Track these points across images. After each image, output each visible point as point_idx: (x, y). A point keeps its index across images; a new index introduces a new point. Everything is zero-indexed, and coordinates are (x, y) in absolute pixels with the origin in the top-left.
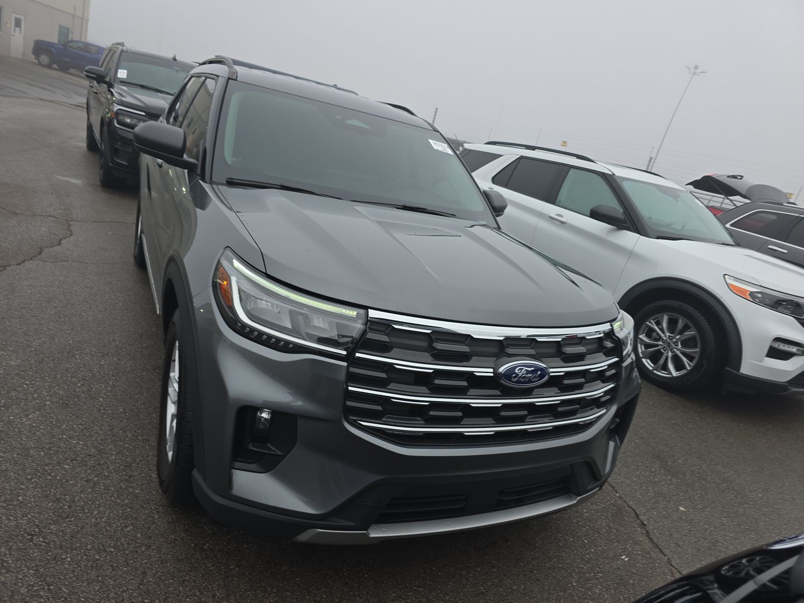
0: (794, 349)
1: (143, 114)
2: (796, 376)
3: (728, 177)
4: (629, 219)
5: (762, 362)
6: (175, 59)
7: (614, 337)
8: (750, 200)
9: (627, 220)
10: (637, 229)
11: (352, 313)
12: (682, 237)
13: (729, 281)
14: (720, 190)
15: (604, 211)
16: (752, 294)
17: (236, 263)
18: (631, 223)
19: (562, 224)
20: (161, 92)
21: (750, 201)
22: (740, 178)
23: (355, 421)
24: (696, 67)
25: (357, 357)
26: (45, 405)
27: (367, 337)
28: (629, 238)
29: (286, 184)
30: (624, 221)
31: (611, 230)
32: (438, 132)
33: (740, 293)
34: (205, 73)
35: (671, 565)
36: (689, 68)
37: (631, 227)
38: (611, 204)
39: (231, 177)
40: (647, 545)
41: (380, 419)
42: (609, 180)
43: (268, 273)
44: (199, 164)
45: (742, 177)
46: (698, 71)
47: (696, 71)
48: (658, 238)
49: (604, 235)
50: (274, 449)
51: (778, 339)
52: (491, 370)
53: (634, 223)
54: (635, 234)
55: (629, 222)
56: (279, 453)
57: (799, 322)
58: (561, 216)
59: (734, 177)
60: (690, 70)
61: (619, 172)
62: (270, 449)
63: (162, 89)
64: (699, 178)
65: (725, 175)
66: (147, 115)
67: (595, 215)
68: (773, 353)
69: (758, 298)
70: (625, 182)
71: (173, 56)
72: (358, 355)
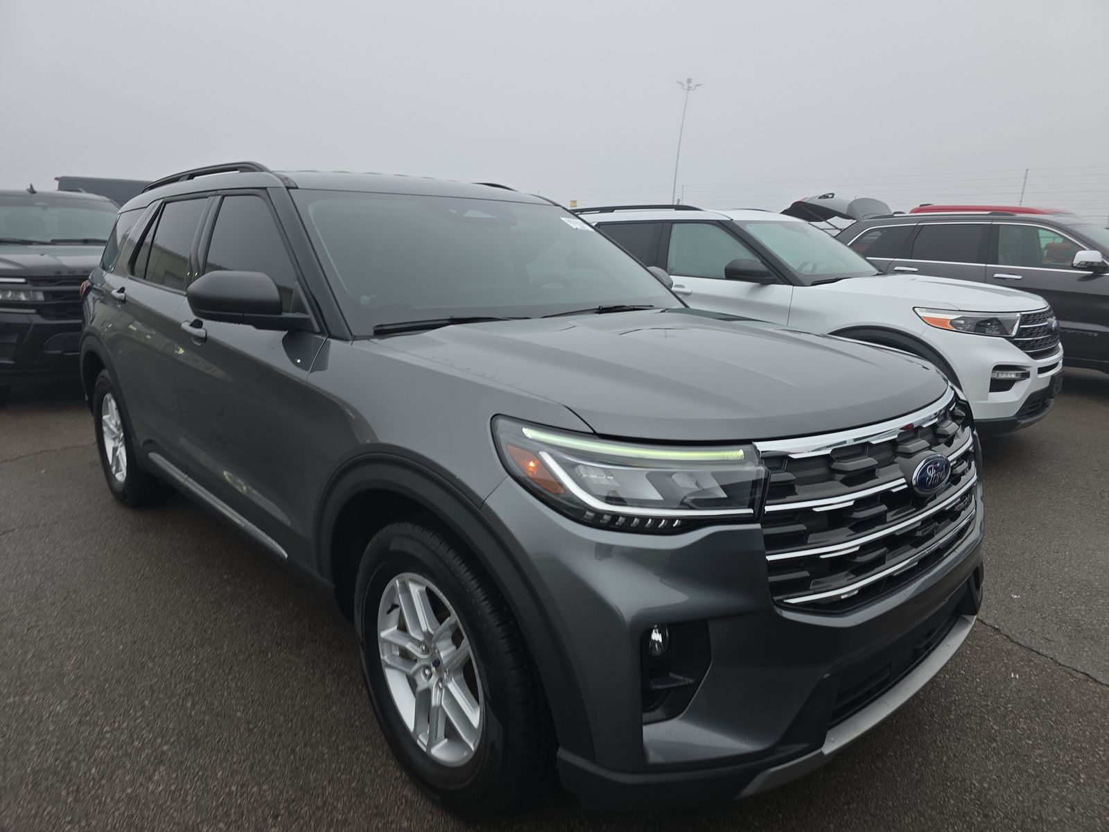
0: (1012, 375)
1: (22, 280)
2: (1023, 405)
3: (819, 198)
4: (771, 270)
5: (987, 400)
6: (32, 191)
7: (960, 402)
8: (854, 219)
9: (771, 272)
10: (785, 277)
11: (738, 453)
12: (839, 277)
13: (922, 314)
14: (818, 217)
15: (742, 267)
16: (952, 322)
17: (529, 433)
18: (775, 274)
19: (686, 296)
20: (31, 243)
21: (855, 221)
22: (831, 196)
23: (781, 601)
24: (689, 81)
25: (767, 512)
26: (163, 753)
27: (771, 480)
28: (778, 293)
29: (457, 316)
30: (768, 274)
31: (753, 289)
32: (559, 206)
33: (940, 325)
34: (217, 190)
35: (1060, 664)
36: (681, 83)
37: (778, 279)
38: (744, 257)
39: (380, 324)
40: (1022, 653)
41: (808, 589)
42: (728, 227)
43: (598, 431)
44: (310, 315)
45: (833, 195)
46: (692, 85)
47: (691, 85)
48: (814, 284)
49: (743, 297)
50: (681, 678)
51: (999, 368)
52: (903, 480)
53: (779, 272)
54: (786, 286)
55: (773, 274)
56: (691, 681)
57: (1010, 341)
58: (682, 286)
59: (825, 197)
60: (683, 85)
61: (737, 216)
62: (675, 680)
63: (30, 238)
64: (789, 206)
65: (815, 197)
66: (29, 281)
67: (732, 274)
68: (999, 385)
69: (961, 325)
70: (748, 226)
71: (29, 187)
72: (768, 509)
